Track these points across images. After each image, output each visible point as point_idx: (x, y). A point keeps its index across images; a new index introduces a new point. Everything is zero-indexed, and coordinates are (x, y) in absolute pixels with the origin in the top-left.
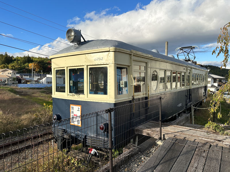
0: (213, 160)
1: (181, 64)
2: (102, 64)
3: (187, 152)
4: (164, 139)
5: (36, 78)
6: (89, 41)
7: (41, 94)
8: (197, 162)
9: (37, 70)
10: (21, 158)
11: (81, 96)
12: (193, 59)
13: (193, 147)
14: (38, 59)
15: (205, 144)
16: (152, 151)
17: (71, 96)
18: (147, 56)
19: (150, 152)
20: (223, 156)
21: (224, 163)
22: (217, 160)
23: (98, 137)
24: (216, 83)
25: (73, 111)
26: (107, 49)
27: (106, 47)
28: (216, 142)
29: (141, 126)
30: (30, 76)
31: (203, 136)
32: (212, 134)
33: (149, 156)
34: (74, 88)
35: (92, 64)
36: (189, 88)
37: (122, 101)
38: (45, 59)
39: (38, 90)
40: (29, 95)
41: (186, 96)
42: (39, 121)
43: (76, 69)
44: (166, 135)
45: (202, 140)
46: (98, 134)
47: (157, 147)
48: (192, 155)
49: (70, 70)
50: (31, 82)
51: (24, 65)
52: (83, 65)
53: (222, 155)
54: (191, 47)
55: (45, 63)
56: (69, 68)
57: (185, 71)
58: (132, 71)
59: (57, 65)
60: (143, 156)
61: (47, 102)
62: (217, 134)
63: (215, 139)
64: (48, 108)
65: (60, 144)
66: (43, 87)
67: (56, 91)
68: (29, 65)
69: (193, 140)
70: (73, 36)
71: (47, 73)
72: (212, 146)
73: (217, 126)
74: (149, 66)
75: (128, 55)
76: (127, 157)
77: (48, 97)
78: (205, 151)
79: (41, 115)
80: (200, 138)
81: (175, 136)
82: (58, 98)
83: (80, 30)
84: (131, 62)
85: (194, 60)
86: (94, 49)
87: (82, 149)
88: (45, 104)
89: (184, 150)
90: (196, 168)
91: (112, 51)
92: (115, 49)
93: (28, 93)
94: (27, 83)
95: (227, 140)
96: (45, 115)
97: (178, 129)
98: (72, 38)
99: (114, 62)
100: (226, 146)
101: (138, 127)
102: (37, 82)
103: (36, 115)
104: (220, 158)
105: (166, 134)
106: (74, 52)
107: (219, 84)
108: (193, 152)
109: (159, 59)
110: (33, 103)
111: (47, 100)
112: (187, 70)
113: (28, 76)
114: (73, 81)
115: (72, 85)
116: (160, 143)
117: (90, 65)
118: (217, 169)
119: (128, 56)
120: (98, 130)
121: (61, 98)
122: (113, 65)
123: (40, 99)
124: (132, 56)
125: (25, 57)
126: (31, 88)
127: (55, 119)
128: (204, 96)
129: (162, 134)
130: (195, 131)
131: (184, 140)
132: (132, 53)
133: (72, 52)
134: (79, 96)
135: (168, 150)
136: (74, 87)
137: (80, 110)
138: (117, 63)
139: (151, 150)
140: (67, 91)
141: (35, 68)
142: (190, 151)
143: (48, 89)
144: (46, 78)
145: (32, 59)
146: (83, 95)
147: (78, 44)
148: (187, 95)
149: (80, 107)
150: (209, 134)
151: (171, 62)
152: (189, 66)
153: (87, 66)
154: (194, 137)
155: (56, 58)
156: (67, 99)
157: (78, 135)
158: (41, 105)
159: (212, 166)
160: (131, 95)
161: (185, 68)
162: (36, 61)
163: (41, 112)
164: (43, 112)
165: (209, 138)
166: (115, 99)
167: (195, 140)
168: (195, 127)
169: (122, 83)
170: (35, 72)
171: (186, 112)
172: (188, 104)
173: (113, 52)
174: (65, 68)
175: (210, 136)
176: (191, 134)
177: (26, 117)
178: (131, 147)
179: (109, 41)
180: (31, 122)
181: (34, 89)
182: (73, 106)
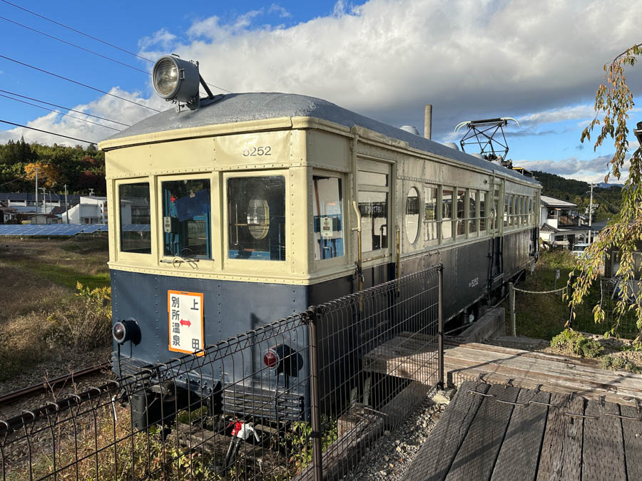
0: (600, 446)
1: (478, 168)
2: (267, 167)
3: (525, 426)
4: (451, 386)
5: (47, 208)
6: (222, 98)
7: (64, 253)
8: (558, 455)
9: (52, 183)
10: (15, 453)
11: (203, 263)
12: (503, 155)
13: (539, 407)
14: (54, 150)
15: (569, 399)
16: (422, 423)
17: (172, 265)
18: (394, 144)
19: (417, 429)
20: (626, 433)
21: (633, 453)
22: (612, 445)
23: (258, 387)
24: (553, 218)
25: (176, 309)
26: (284, 121)
27: (281, 116)
28: (598, 389)
29: (380, 350)
30: (30, 201)
31: (558, 375)
32: (581, 365)
33: (415, 439)
34: (177, 240)
35: (237, 169)
36: (496, 235)
37: (327, 279)
38: (74, 151)
39: (55, 243)
40: (27, 258)
41: (489, 256)
42: (63, 337)
43: (186, 182)
44: (455, 375)
45: (557, 385)
46: (255, 378)
47: (432, 412)
48: (541, 434)
49: (165, 184)
50: (34, 219)
51: (9, 168)
52: (208, 170)
53: (622, 428)
54: (499, 120)
55: (73, 162)
56: (161, 179)
57: (487, 187)
58: (354, 188)
59: (124, 170)
60: (398, 442)
61: (86, 279)
62: (595, 367)
63: (593, 383)
64: (92, 297)
65: (140, 413)
66: (70, 235)
67: (122, 250)
68: (26, 167)
69: (534, 387)
70: (175, 79)
71: (80, 193)
72: (589, 404)
73: (585, 342)
74: (400, 173)
75: (344, 140)
76: (353, 448)
77: (86, 264)
78: (572, 419)
79: (68, 317)
80: (553, 381)
81: (481, 378)
82: (128, 270)
83: (195, 63)
84: (352, 163)
85: (505, 156)
86: (242, 121)
87: (205, 421)
88: (79, 286)
89: (516, 418)
90: (560, 473)
91: (299, 129)
92: (309, 122)
93: (25, 253)
94: (20, 223)
95: (625, 384)
96: (83, 319)
97: (485, 355)
98: (171, 88)
99: (304, 162)
100: (626, 403)
101: (372, 352)
102: (53, 217)
103: (54, 318)
104: (619, 439)
105: (455, 371)
106: (178, 130)
107: (562, 221)
108: (542, 423)
109: (426, 153)
110: (44, 283)
111: (83, 271)
112: (492, 184)
113: (23, 201)
114: (172, 219)
115: (170, 231)
116: (440, 398)
117: (228, 169)
118: (617, 475)
119: (342, 144)
120: (258, 366)
121: (137, 271)
122: (302, 172)
123: (63, 270)
124: (356, 142)
125: (12, 146)
126: (32, 237)
127: (120, 336)
128: (533, 255)
129: (445, 372)
130: (533, 360)
131: (510, 388)
132: (355, 134)
133: (172, 128)
134: (195, 266)
135: (469, 421)
136: (177, 237)
137: (199, 306)
138: (314, 164)
139: (418, 422)
140: (158, 249)
141: (45, 179)
142: (533, 421)
143: (87, 240)
144: (78, 206)
145: (34, 152)
146: (208, 261)
147: (189, 105)
148: (491, 255)
149: (198, 299)
150: (571, 368)
151: (456, 161)
152: (498, 172)
153: (221, 173)
154: (533, 377)
155: (121, 147)
156: (157, 273)
157: (194, 384)
158: (66, 286)
159: (602, 466)
160: (351, 260)
161: (487, 178)
162: (48, 157)
163: (68, 310)
164: (74, 310)
165: (576, 378)
166: (309, 272)
167: (541, 386)
168: (524, 344)
169: (326, 223)
170: (44, 189)
171: (489, 302)
172: (496, 279)
173: (304, 131)
174: (151, 180)
175: (575, 372)
176: (524, 368)
177: (23, 327)
178: (362, 415)
179: (286, 96)
180: (40, 341)
181: (44, 240)
182: (176, 296)
